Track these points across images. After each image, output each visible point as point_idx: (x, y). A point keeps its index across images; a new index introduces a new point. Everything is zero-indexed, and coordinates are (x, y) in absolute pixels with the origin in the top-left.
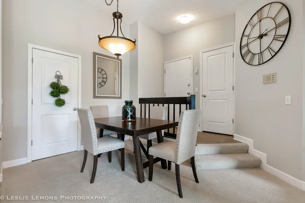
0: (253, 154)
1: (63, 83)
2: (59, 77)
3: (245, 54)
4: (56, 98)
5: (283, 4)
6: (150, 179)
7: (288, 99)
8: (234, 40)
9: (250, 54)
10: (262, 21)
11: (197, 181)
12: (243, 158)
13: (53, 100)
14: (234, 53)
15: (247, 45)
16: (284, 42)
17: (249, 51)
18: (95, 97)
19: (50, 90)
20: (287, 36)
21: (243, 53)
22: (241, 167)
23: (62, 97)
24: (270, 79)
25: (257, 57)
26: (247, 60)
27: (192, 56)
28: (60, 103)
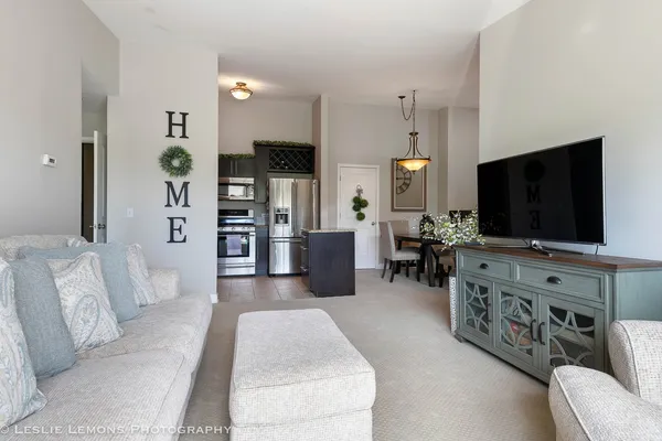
1: (363, 197)
2: (359, 191)
4: (357, 213)
13: (355, 214)
18: (393, 210)
19: (353, 204)
23: (363, 211)
28: (361, 217)
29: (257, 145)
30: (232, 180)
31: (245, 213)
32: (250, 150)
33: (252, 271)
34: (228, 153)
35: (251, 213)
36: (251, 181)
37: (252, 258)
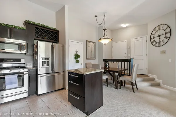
0: (156, 81)
2: (77, 52)
3: (152, 42)
4: (76, 60)
5: (168, 26)
6: (120, 88)
7: (170, 60)
8: (147, 34)
9: (155, 42)
10: (160, 30)
11: (137, 89)
12: (153, 82)
14: (147, 40)
15: (154, 38)
16: (169, 39)
17: (154, 41)
18: (87, 59)
20: (170, 37)
21: (152, 41)
22: (152, 85)
24: (163, 52)
25: (158, 43)
26: (154, 44)
27: (127, 40)
28: (77, 62)
29: (27, 23)
30: (7, 40)
31: (19, 60)
32: (21, 25)
33: (26, 95)
34: (6, 23)
35: (23, 61)
36: (23, 42)
37: (26, 87)
